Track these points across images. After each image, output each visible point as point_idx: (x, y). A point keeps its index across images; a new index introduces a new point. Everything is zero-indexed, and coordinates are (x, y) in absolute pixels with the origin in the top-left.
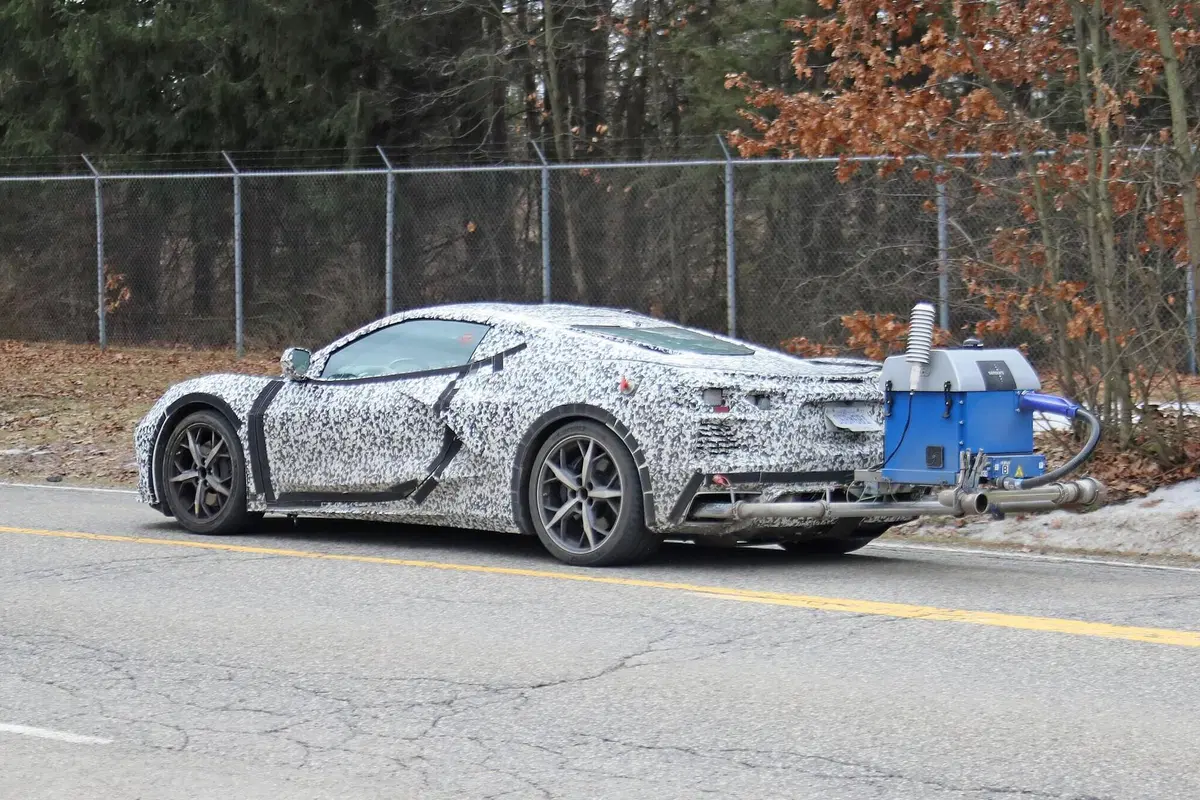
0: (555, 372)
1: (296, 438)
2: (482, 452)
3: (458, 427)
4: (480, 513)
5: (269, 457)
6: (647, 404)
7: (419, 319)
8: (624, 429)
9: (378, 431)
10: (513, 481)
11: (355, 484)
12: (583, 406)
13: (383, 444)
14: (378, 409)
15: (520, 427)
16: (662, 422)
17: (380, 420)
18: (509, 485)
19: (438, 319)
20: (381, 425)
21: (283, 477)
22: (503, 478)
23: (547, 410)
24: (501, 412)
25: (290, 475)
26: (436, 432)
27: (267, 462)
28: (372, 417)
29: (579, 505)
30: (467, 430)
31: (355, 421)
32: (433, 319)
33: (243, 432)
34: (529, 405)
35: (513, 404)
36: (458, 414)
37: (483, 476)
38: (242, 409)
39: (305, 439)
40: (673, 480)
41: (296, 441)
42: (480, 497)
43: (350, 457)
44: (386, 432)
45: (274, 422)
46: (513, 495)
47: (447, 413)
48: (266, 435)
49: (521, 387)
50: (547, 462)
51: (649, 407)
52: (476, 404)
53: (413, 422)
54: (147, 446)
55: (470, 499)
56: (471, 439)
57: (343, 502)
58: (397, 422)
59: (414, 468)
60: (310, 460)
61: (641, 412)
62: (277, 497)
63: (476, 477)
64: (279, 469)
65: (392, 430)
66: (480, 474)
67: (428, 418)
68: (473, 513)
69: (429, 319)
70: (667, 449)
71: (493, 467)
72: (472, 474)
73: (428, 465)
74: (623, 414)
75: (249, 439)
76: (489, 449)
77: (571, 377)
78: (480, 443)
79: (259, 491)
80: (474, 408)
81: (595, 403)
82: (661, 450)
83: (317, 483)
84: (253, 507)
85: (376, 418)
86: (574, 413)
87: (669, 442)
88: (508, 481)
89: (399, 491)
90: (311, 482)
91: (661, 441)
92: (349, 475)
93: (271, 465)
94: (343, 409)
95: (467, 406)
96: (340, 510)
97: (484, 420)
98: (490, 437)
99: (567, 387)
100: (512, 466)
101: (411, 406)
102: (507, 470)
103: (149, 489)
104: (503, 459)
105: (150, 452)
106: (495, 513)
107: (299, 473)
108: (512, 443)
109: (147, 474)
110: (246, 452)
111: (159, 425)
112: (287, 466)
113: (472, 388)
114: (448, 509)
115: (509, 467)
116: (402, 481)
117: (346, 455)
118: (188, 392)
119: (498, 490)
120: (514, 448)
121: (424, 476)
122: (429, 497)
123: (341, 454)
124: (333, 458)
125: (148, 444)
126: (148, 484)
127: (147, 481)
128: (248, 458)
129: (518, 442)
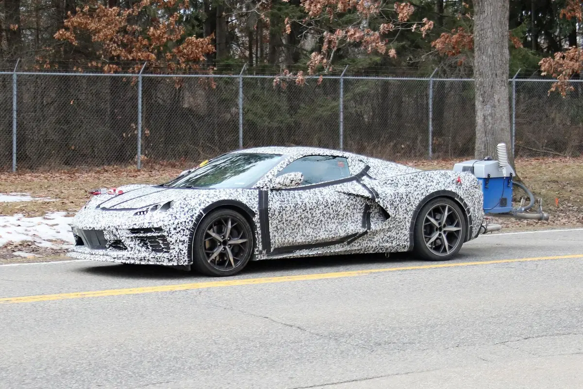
0: (421, 178)
1: (287, 219)
2: (395, 216)
4: (388, 245)
5: (270, 230)
8: (462, 200)
9: (332, 212)
10: (411, 228)
12: (445, 191)
13: (334, 217)
14: (332, 200)
15: (414, 203)
17: (334, 205)
18: (408, 229)
20: (334, 208)
22: (405, 227)
23: (428, 194)
25: (282, 238)
26: (360, 209)
27: (269, 233)
28: (330, 205)
29: (440, 235)
30: (389, 206)
31: (320, 207)
33: (256, 219)
34: (416, 193)
35: (409, 193)
36: (384, 200)
37: (393, 227)
38: (253, 207)
39: (292, 219)
41: (286, 221)
42: (389, 237)
43: (316, 225)
44: (336, 211)
45: (275, 211)
46: (411, 235)
48: (270, 219)
49: (407, 185)
50: (427, 216)
52: (392, 194)
55: (382, 239)
56: (391, 210)
57: (306, 249)
58: (342, 206)
59: (354, 226)
60: (293, 230)
61: (466, 192)
62: (272, 251)
63: (389, 228)
64: (275, 236)
65: (339, 210)
66: (391, 226)
67: (357, 203)
68: (383, 245)
70: (476, 207)
71: (399, 223)
72: (387, 227)
73: (361, 225)
74: (460, 193)
75: (261, 222)
78: (395, 212)
79: (264, 248)
80: (392, 196)
81: (449, 189)
83: (300, 241)
84: (259, 258)
85: (332, 205)
86: (441, 195)
88: (408, 228)
89: (341, 241)
90: (296, 241)
93: (271, 234)
94: (314, 202)
95: (388, 195)
96: (305, 253)
97: (397, 201)
98: (400, 209)
99: (432, 183)
100: (410, 221)
101: (348, 197)
102: (407, 223)
103: (186, 257)
104: (405, 218)
105: (190, 235)
106: (398, 243)
107: (287, 237)
108: (410, 210)
109: (187, 248)
110: (258, 229)
111: (197, 220)
112: (280, 234)
113: (379, 187)
114: (366, 245)
115: (408, 221)
116: (350, 234)
117: (313, 225)
118: (215, 200)
119: (401, 233)
120: (412, 213)
121: (362, 230)
122: (356, 241)
123: (311, 224)
124: (306, 227)
125: (188, 231)
126: (186, 254)
127: (186, 252)
128: (260, 232)
129: (414, 210)
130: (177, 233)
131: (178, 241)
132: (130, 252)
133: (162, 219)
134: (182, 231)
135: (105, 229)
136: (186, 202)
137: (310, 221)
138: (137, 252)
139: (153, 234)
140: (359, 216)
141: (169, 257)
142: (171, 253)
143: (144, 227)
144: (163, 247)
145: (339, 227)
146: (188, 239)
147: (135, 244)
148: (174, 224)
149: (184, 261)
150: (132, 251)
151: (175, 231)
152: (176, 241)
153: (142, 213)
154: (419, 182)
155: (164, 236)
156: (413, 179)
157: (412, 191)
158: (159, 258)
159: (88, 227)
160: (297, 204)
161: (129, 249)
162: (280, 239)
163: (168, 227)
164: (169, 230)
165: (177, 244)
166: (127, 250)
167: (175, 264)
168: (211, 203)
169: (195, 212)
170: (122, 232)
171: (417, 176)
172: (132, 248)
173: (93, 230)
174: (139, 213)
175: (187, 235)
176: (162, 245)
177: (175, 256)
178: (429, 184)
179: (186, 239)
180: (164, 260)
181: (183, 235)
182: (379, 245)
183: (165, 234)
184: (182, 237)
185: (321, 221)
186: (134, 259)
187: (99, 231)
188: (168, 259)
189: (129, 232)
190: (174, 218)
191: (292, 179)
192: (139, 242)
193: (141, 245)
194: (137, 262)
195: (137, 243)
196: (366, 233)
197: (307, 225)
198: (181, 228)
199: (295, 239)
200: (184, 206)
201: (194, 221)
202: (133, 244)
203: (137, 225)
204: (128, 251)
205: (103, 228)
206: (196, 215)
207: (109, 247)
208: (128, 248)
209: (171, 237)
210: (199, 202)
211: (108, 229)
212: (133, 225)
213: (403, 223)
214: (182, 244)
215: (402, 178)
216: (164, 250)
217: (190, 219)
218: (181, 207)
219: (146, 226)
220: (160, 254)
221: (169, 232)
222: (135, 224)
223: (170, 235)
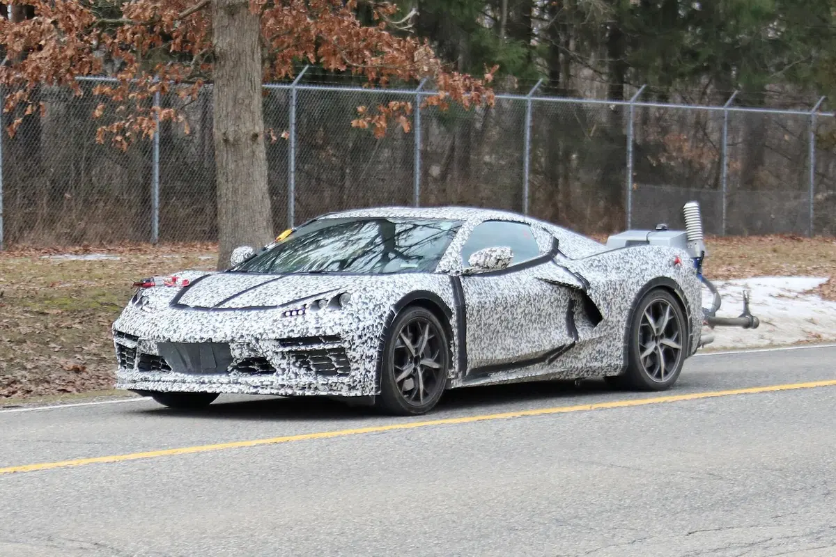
1: (485, 322)
2: (608, 317)
4: (597, 365)
5: (467, 340)
8: (682, 292)
9: (534, 311)
10: (625, 338)
12: (663, 278)
14: (535, 292)
15: (629, 297)
16: (693, 286)
18: (622, 340)
20: (537, 304)
22: (618, 336)
23: (645, 283)
24: (618, 287)
25: (479, 353)
26: (564, 307)
27: (466, 344)
28: (532, 299)
30: (601, 302)
33: (453, 321)
36: (596, 291)
37: (605, 336)
39: (491, 322)
41: (485, 325)
42: (599, 352)
44: (539, 310)
45: (473, 309)
46: (625, 348)
47: (591, 291)
48: (467, 321)
49: (618, 268)
51: (688, 276)
52: (604, 283)
53: (553, 301)
55: (590, 355)
56: (603, 309)
58: (545, 302)
59: (559, 336)
60: (491, 339)
61: (685, 279)
62: (468, 373)
63: (600, 337)
64: (472, 349)
65: (542, 308)
66: (602, 335)
68: (591, 364)
71: (611, 329)
72: (598, 336)
73: (566, 333)
74: (680, 282)
75: (457, 327)
78: (607, 311)
79: (460, 370)
80: (604, 286)
81: (668, 275)
83: (500, 357)
84: (454, 384)
85: (535, 300)
86: (659, 284)
88: (622, 337)
90: (495, 357)
91: (694, 299)
93: (468, 347)
95: (600, 284)
98: (613, 307)
99: (646, 266)
100: (624, 326)
101: (551, 288)
102: (621, 330)
103: (374, 382)
104: (619, 321)
105: (380, 348)
106: (609, 362)
107: (485, 351)
108: (625, 309)
109: (375, 368)
110: (455, 338)
111: (388, 322)
112: (477, 346)
113: (585, 271)
114: (570, 365)
115: (622, 327)
116: (556, 347)
117: (514, 332)
118: (407, 291)
119: (614, 345)
120: (626, 313)
121: (569, 341)
122: (559, 359)
123: (511, 331)
124: (505, 335)
125: (376, 340)
126: (374, 377)
127: (374, 374)
128: (457, 343)
129: (629, 308)
130: (363, 343)
131: (364, 357)
132: (281, 377)
133: (338, 322)
134: (369, 341)
135: (233, 341)
136: (368, 295)
138: (293, 376)
139: (322, 346)
140: (562, 318)
141: (351, 383)
142: (353, 376)
143: (310, 336)
144: (337, 366)
145: (542, 335)
146: (376, 354)
147: (289, 364)
148: (358, 328)
149: (371, 390)
150: (285, 375)
151: (360, 341)
152: (362, 355)
153: (294, 313)
154: (632, 264)
155: (343, 349)
156: (623, 258)
157: (626, 278)
158: (334, 385)
159: (198, 337)
160: (497, 298)
161: (279, 371)
162: (477, 355)
163: (351, 334)
164: (353, 340)
165: (363, 362)
166: (275, 374)
167: (359, 394)
168: (402, 296)
169: (385, 310)
170: (267, 344)
171: (627, 254)
172: (284, 370)
173: (209, 343)
174: (288, 314)
175: (376, 348)
176: (335, 364)
177: (360, 382)
178: (644, 267)
179: (374, 352)
180: (342, 388)
181: (371, 347)
182: (585, 364)
183: (346, 345)
184: (369, 350)
185: (522, 325)
186: (291, 387)
187: (220, 343)
188: (349, 385)
189: (277, 343)
190: (356, 320)
191: (498, 258)
192: (293, 360)
193: (298, 364)
194: (299, 393)
195: (291, 362)
196: (573, 345)
197: (507, 331)
198: (368, 335)
199: (494, 354)
200: (367, 301)
201: (384, 325)
202: (285, 364)
203: (296, 332)
204: (278, 375)
205: (229, 339)
206: (386, 315)
207: (232, 370)
208: (277, 370)
209: (354, 350)
210: (386, 294)
211: (241, 340)
212: (289, 332)
213: (616, 329)
214: (370, 362)
215: (611, 258)
216: (339, 372)
217: (378, 321)
218: (364, 303)
219: (313, 332)
220: (334, 379)
221: (352, 343)
222: (292, 331)
223: (353, 347)
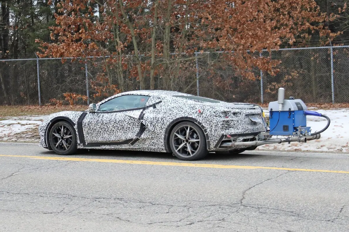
0: (176, 109)
1: (93, 128)
2: (154, 130)
3: (147, 124)
4: (153, 147)
5: (84, 133)
6: (206, 117)
7: (127, 95)
8: (200, 123)
9: (119, 126)
10: (165, 138)
11: (112, 140)
12: (187, 117)
13: (121, 129)
14: (119, 119)
15: (166, 123)
16: (212, 121)
17: (120, 122)
18: (163, 139)
19: (133, 95)
20: (120, 124)
21: (89, 139)
22: (161, 137)
23: (175, 119)
24: (160, 119)
25: (91, 138)
26: (138, 125)
27: (84, 135)
28: (117, 122)
29: (186, 144)
30: (149, 125)
31: (112, 123)
32: (131, 95)
33: (76, 127)
34: (169, 118)
35: (164, 117)
36: (146, 121)
37: (154, 137)
38: (75, 121)
39: (96, 128)
40: (216, 137)
41: (93, 129)
42: (153, 143)
43: (110, 133)
44: (122, 126)
45: (86, 124)
46: (165, 142)
47: (143, 120)
48: (83, 127)
49: (165, 113)
50: (175, 133)
51: (207, 117)
52: (152, 118)
53: (130, 123)
54: (44, 131)
55: (150, 143)
56: (151, 127)
57: (108, 145)
58: (125, 123)
59: (131, 135)
60: (97, 134)
61: (205, 118)
62: (86, 144)
63: (152, 137)
64: (87, 137)
65: (124, 125)
66: (153, 137)
67: (135, 122)
68: (151, 147)
69: (130, 95)
70: (214, 128)
71: (158, 135)
72: (151, 137)
73: (136, 134)
74: (200, 119)
75: (78, 129)
76: (156, 130)
77: (182, 110)
78: (154, 128)
79: (81, 142)
81: (191, 116)
82: (211, 129)
83: (100, 140)
84: (79, 147)
85: (119, 122)
86: (184, 119)
87: (214, 127)
88: (163, 138)
89: (126, 142)
90: (98, 140)
91: (212, 126)
92: (110, 138)
93: (85, 135)
94: (108, 120)
95: (149, 118)
96: (107, 147)
97: (155, 122)
98: (157, 127)
99: (181, 112)
100: (164, 134)
101: (130, 118)
102: (162, 135)
104: (161, 132)
106: (158, 147)
107: (94, 138)
108: (164, 128)
109: (44, 139)
110: (76, 132)
112: (90, 136)
113: (149, 113)
114: (142, 146)
115: (163, 134)
116: (128, 139)
117: (109, 132)
119: (159, 141)
120: (165, 129)
121: (135, 138)
122: (136, 143)
123: (107, 132)
124: (105, 133)
126: (44, 142)
131: (41, 135)
137: (106, 130)
140: (138, 129)
145: (123, 135)
146: (44, 135)
148: (40, 127)
149: (44, 145)
151: (40, 130)
154: (173, 111)
156: (171, 109)
157: (166, 117)
160: (98, 120)
165: (41, 137)
168: (54, 118)
169: (48, 121)
175: (44, 133)
178: (179, 113)
184: (42, 133)
196: (138, 139)
198: (42, 129)
201: (47, 126)
206: (48, 123)
210: (51, 117)
